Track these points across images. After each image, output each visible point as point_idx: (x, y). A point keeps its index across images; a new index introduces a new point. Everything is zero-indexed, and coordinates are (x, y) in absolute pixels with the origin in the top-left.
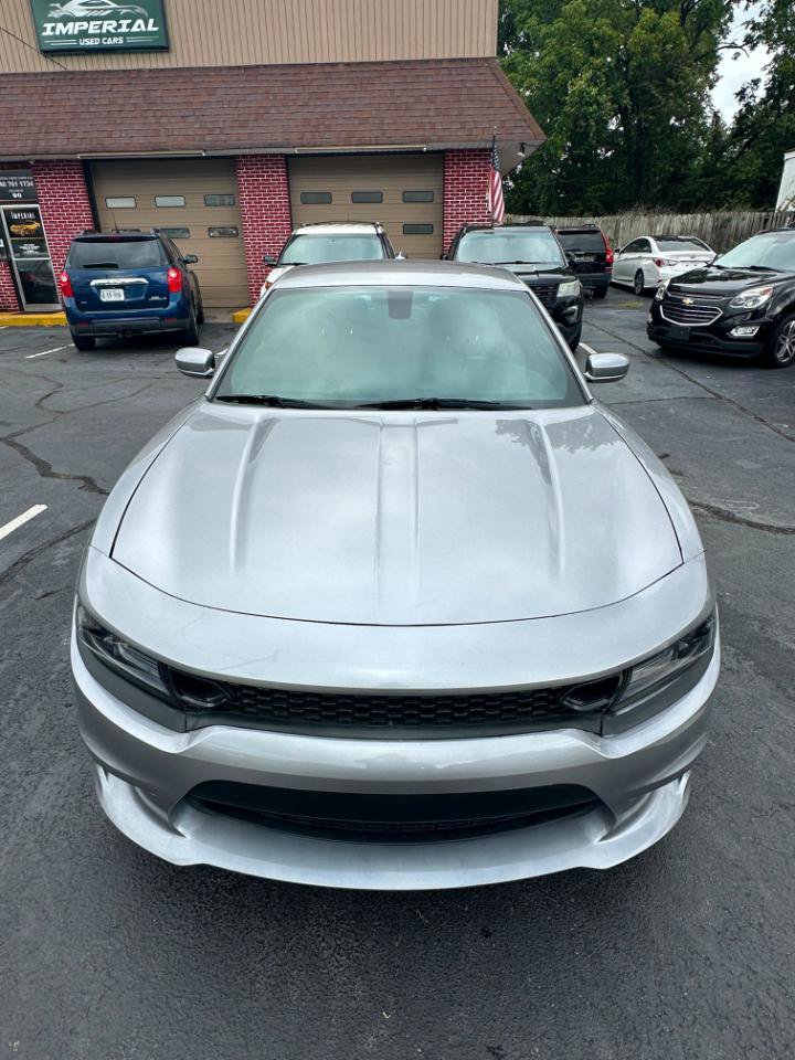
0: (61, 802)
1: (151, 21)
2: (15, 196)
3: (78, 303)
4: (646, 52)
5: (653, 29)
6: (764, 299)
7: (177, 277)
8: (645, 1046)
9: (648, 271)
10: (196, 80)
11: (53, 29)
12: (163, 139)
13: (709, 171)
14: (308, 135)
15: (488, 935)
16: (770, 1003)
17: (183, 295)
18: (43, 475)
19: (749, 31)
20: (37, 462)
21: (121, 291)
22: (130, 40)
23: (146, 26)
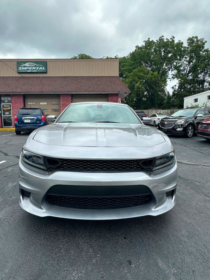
0: (7, 215)
1: (44, 68)
2: (6, 102)
3: (18, 123)
4: (151, 79)
5: (152, 75)
6: (183, 122)
7: (44, 118)
8: (170, 259)
9: (157, 121)
10: (52, 79)
11: (21, 68)
12: (43, 90)
13: (168, 103)
14: (77, 90)
15: (126, 238)
16: (203, 250)
17: (45, 121)
18: (5, 155)
19: (172, 76)
20: (4, 153)
21: (30, 120)
22: (38, 71)
23: (42, 68)
